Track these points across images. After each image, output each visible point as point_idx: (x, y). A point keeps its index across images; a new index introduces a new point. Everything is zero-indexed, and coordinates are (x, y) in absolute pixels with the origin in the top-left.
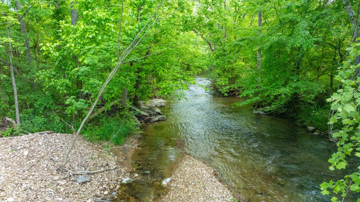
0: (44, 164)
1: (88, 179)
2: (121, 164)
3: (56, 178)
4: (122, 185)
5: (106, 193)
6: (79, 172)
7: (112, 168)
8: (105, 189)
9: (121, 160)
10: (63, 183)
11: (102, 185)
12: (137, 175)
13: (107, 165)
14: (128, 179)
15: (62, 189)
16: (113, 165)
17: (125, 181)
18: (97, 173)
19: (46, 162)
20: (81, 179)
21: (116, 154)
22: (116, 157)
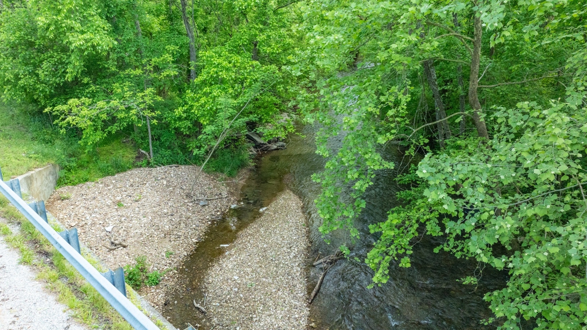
0: (178, 191)
1: (206, 204)
2: (232, 194)
3: (186, 201)
4: (230, 209)
5: (219, 213)
6: (200, 198)
7: (224, 197)
8: (218, 211)
9: (232, 191)
10: (191, 204)
11: (216, 208)
12: (242, 203)
13: (220, 194)
14: (235, 205)
15: (191, 209)
16: (225, 194)
17: (233, 207)
18: (213, 200)
19: (178, 190)
20: (202, 203)
21: (228, 185)
22: (228, 188)
